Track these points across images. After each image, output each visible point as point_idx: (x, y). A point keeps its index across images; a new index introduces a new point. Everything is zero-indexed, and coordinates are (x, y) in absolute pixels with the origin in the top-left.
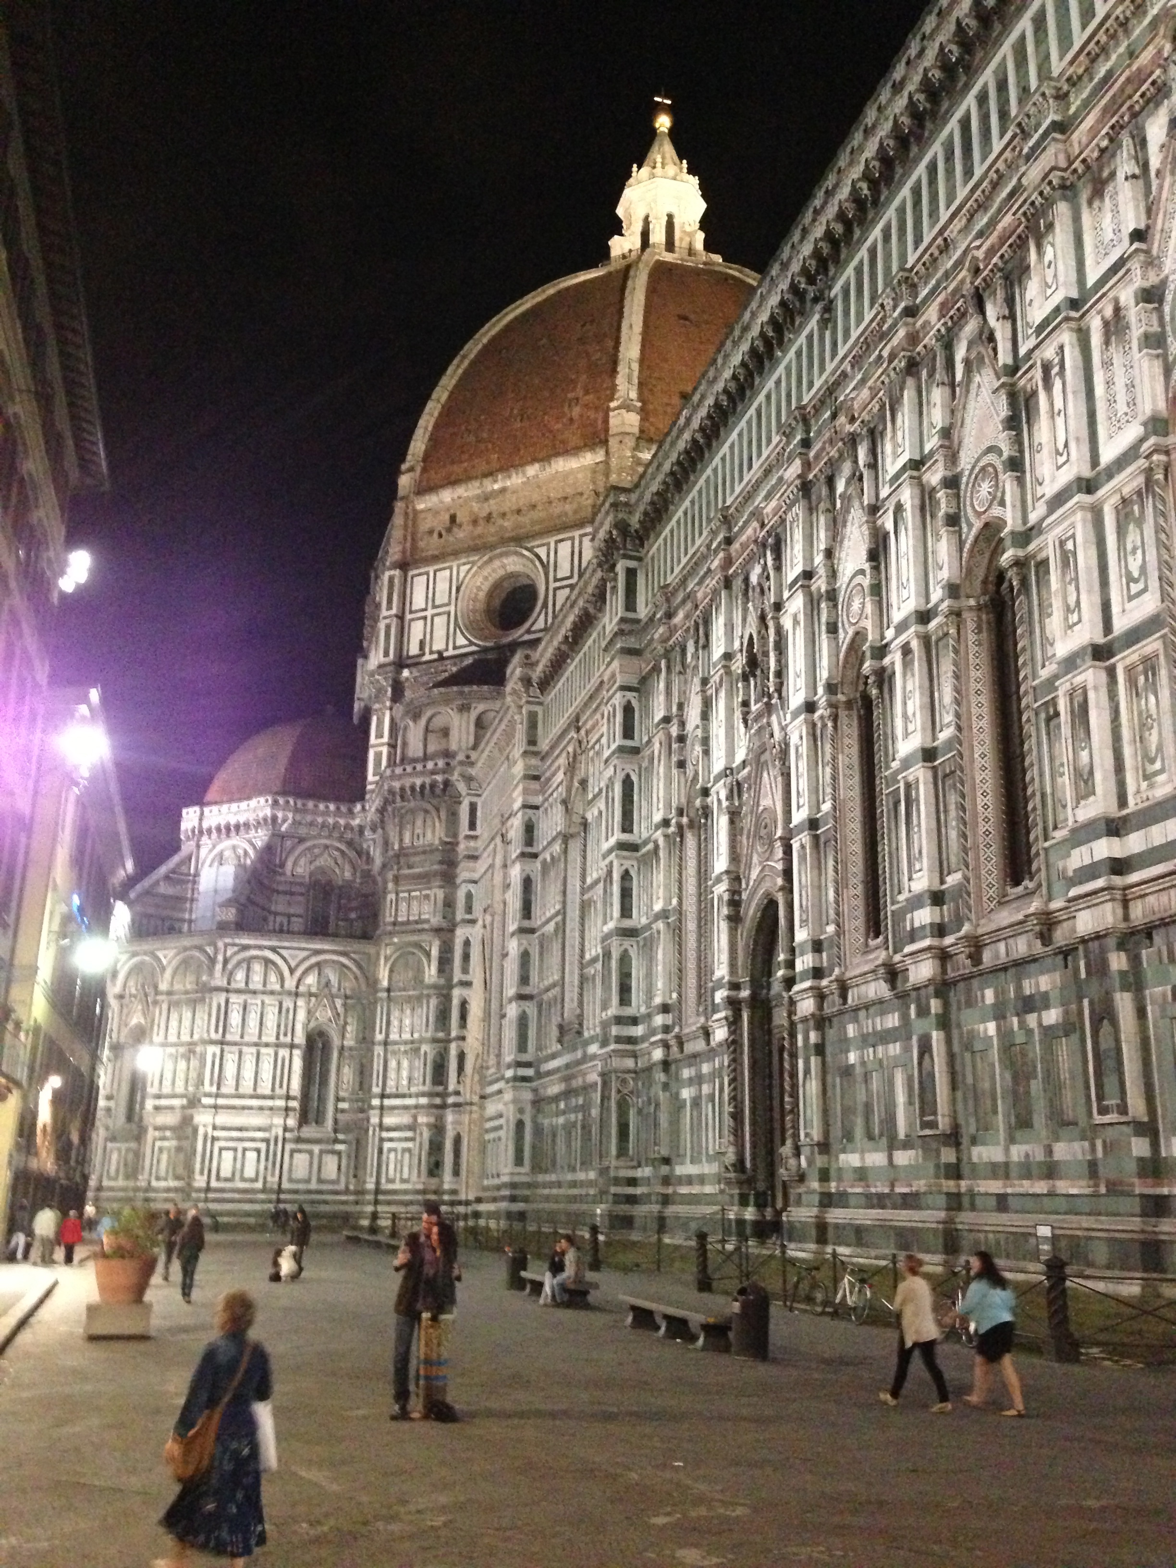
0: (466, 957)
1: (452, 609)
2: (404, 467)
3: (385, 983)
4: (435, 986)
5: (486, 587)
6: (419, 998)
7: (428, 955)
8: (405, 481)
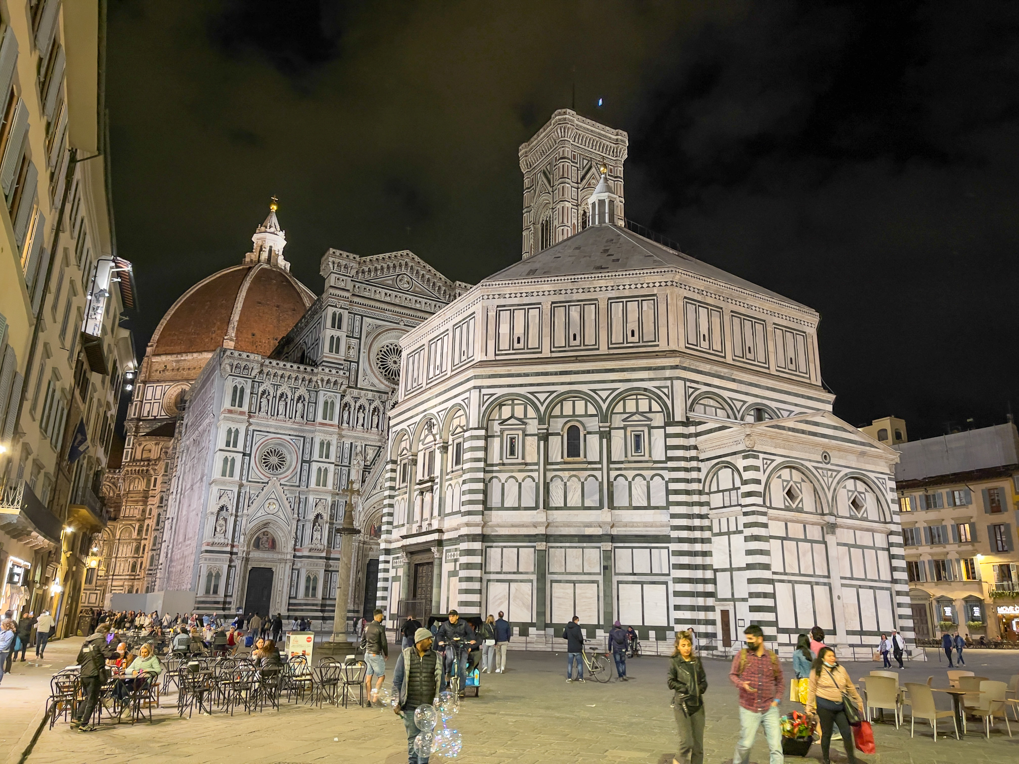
0: (147, 530)
1: (161, 401)
2: (149, 344)
3: (118, 537)
4: (136, 539)
5: (175, 394)
6: (130, 543)
7: (134, 528)
8: (149, 349)
